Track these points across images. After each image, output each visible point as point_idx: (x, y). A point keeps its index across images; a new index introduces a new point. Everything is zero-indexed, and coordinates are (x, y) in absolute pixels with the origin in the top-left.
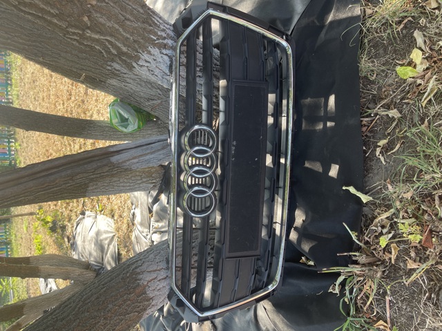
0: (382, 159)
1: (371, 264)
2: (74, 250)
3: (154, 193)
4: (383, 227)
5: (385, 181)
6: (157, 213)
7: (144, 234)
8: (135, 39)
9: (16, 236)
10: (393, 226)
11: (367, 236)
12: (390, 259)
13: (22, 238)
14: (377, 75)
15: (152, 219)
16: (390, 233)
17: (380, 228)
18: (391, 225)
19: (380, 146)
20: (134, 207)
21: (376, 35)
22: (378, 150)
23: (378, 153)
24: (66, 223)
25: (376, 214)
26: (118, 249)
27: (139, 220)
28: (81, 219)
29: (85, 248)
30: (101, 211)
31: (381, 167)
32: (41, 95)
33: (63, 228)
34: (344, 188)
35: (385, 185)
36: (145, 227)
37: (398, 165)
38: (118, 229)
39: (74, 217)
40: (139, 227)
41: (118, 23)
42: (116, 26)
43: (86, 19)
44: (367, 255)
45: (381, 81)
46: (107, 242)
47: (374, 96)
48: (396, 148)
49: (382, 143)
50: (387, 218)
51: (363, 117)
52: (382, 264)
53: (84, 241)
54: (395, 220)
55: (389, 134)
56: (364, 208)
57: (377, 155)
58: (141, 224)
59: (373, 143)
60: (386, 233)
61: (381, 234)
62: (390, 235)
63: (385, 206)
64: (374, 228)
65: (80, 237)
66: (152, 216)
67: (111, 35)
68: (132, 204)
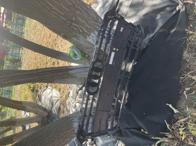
0: (186, 96)
1: (173, 139)
2: (40, 101)
3: (81, 86)
4: (181, 124)
5: (186, 105)
6: (80, 94)
7: (73, 102)
8: (91, 28)
9: (15, 89)
10: (186, 125)
11: (173, 127)
12: (182, 138)
13: (17, 91)
14: (190, 60)
15: (77, 96)
16: (184, 127)
17: (180, 125)
18: (185, 124)
19: (186, 90)
20: (70, 89)
21: (192, 43)
22: (185, 92)
23: (185, 93)
24: (39, 89)
25: (179, 118)
26: (60, 106)
27: (72, 95)
28: (45, 89)
29: (45, 102)
30: (55, 88)
31: (185, 99)
32: (37, 33)
33: (37, 91)
34: (167, 104)
35: (185, 107)
36: (74, 99)
37: (193, 100)
38: (61, 97)
39: (42, 88)
40: (71, 98)
41: (85, 21)
42: (85, 22)
43: (74, 18)
44: (172, 135)
45: (191, 63)
46: (55, 101)
47: (187, 68)
48: (193, 93)
49: (187, 89)
50: (184, 121)
51: (181, 76)
52: (177, 139)
53: (45, 99)
54: (187, 123)
55: (191, 86)
56: (174, 115)
57: (184, 94)
58: (72, 97)
59: (183, 88)
60: (182, 127)
61: (180, 127)
62: (184, 129)
63: (184, 116)
64: (177, 124)
65: (44, 97)
66: (78, 95)
67: (82, 25)
68: (69, 88)
